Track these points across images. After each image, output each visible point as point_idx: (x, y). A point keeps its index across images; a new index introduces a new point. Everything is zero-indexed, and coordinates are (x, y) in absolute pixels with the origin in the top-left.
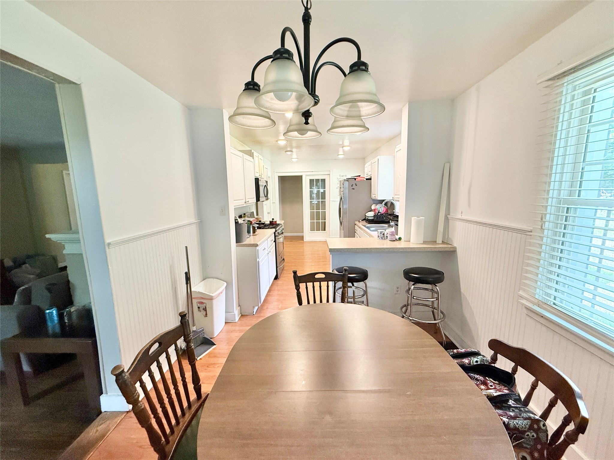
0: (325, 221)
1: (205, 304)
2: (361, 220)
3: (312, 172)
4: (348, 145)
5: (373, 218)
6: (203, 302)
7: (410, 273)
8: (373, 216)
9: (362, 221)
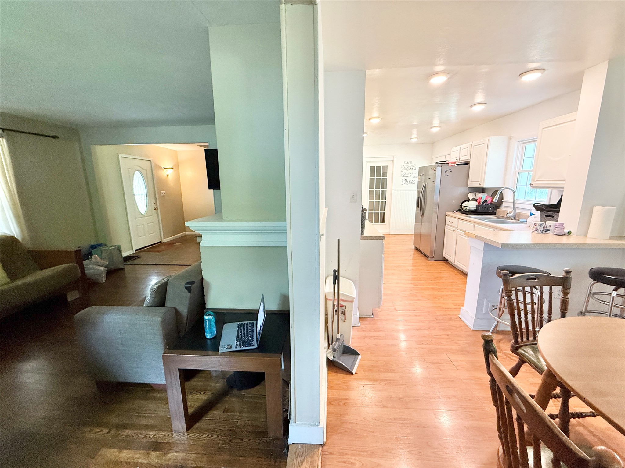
0: (384, 212)
1: (344, 307)
2: (455, 211)
3: (374, 158)
4: (438, 125)
5: (475, 209)
6: (343, 304)
7: (605, 275)
8: (476, 206)
9: (457, 211)
